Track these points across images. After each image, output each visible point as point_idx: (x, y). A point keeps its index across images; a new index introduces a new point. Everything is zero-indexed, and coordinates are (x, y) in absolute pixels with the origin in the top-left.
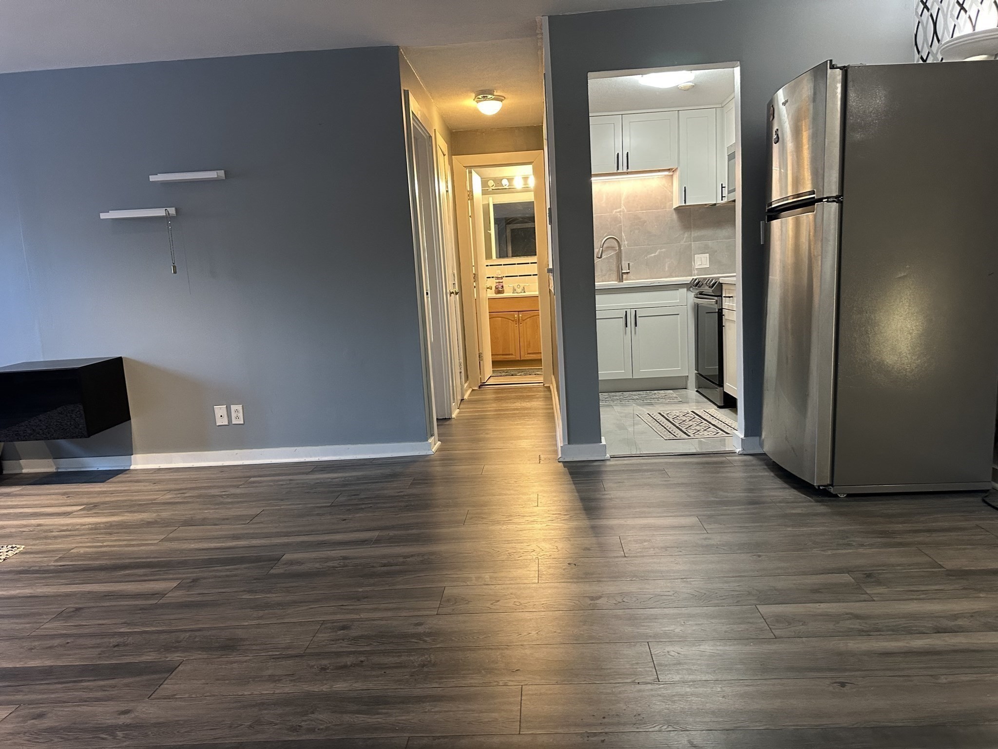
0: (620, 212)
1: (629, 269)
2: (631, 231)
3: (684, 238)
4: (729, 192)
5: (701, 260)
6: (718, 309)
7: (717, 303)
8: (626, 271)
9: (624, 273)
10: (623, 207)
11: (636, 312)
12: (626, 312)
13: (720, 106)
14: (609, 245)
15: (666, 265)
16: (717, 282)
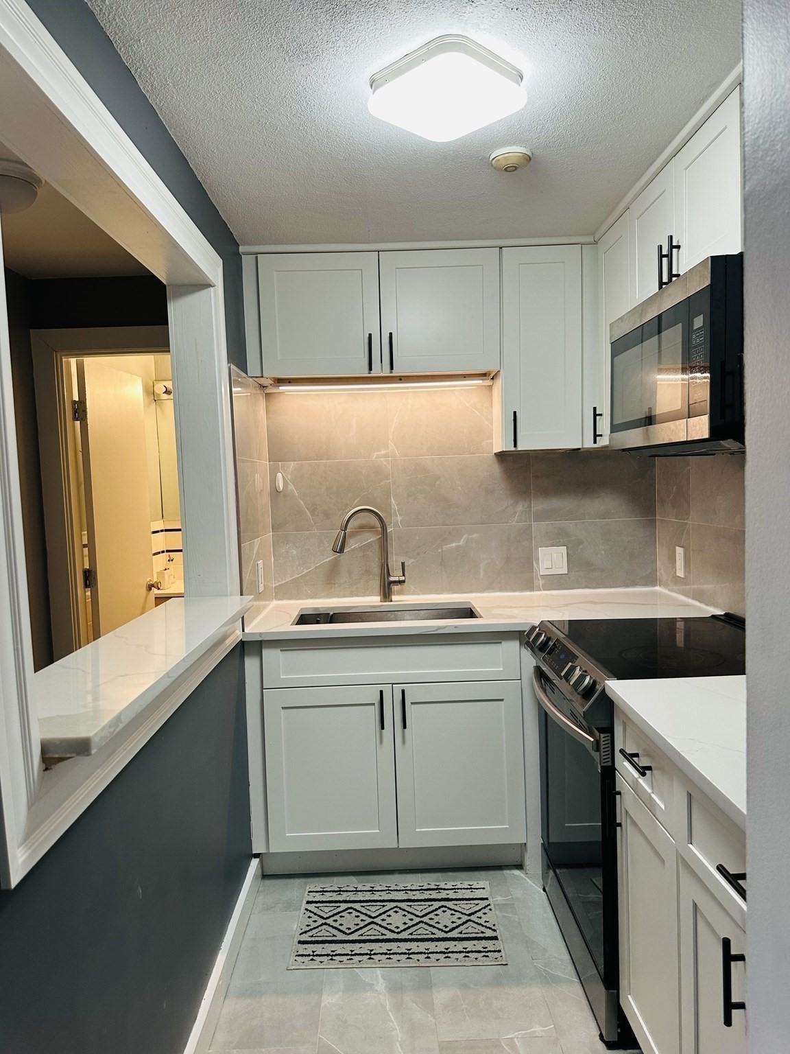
0: (386, 456)
1: (404, 575)
2: (409, 496)
3: (516, 513)
4: (615, 428)
5: (552, 559)
6: (603, 768)
7: (598, 749)
8: (397, 579)
9: (395, 582)
10: (392, 447)
11: (403, 692)
12: (381, 692)
13: (590, 239)
14: (364, 522)
15: (482, 565)
16: (599, 688)
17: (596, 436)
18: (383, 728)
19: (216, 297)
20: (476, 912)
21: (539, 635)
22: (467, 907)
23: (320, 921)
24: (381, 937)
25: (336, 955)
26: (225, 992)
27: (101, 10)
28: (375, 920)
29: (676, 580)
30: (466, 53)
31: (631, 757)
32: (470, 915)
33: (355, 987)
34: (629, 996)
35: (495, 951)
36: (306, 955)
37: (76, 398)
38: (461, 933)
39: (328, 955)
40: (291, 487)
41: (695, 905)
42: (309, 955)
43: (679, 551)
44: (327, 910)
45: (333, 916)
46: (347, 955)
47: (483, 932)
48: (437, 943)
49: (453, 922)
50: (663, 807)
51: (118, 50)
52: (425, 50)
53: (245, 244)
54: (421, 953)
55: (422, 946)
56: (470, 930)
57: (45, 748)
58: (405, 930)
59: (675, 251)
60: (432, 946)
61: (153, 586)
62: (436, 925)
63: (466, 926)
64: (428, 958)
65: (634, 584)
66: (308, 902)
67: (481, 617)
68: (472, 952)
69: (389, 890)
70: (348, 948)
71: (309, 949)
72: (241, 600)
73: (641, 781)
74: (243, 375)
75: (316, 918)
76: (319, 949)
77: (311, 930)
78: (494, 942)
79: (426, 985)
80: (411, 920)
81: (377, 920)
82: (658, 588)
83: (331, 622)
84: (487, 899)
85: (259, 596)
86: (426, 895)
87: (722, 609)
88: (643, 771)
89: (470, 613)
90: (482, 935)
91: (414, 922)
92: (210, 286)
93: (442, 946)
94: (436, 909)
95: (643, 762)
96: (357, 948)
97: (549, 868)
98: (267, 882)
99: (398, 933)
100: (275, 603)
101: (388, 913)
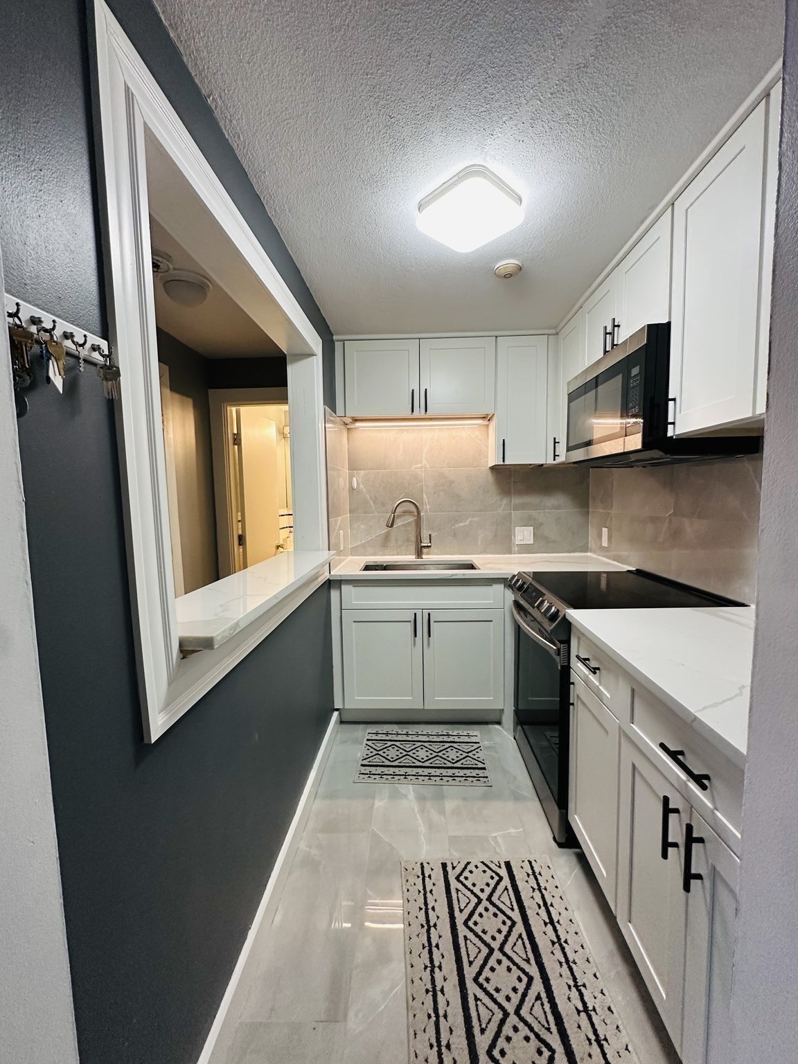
0: (421, 468)
1: (430, 542)
2: (435, 493)
3: (502, 505)
4: (569, 449)
5: (524, 535)
6: (562, 666)
7: (559, 654)
8: (426, 545)
9: (425, 547)
10: (425, 462)
11: (429, 614)
12: (415, 614)
13: (554, 331)
14: (406, 509)
15: (480, 538)
16: (561, 615)
17: (555, 456)
18: (416, 636)
19: (317, 363)
20: (472, 751)
21: (518, 580)
22: (466, 748)
23: (375, 752)
24: (412, 765)
25: (384, 775)
26: (314, 795)
27: (238, 145)
28: (409, 753)
29: (602, 548)
30: (485, 178)
31: (584, 661)
32: (468, 753)
33: (395, 796)
34: (575, 816)
35: (484, 777)
36: (365, 774)
37: (236, 432)
38: (462, 764)
39: (379, 774)
40: (362, 486)
41: (634, 765)
42: (367, 774)
43: (605, 530)
44: (379, 745)
45: (383, 749)
46: (391, 775)
47: (476, 764)
48: (447, 770)
49: (457, 757)
50: (609, 696)
51: (251, 180)
52: (456, 178)
53: (337, 335)
54: (437, 776)
55: (438, 772)
56: (468, 762)
57: (182, 643)
58: (427, 760)
59: (616, 328)
60: (444, 772)
61: (279, 546)
62: (447, 758)
63: (465, 759)
64: (442, 779)
65: (574, 551)
66: (368, 740)
67: (479, 569)
68: (469, 777)
69: (417, 735)
70: (392, 770)
71: (368, 769)
72: (329, 554)
73: (591, 677)
74: (334, 414)
75: (372, 750)
76: (373, 770)
77: (369, 758)
78: (483, 771)
79: (440, 797)
80: (431, 754)
81: (410, 753)
82: (589, 554)
83: (384, 570)
84: (479, 743)
85: (339, 553)
86: (440, 739)
87: (634, 567)
88: (594, 670)
89: (472, 567)
90: (476, 766)
91: (433, 756)
92: (314, 355)
93: (450, 772)
94: (447, 748)
95: (593, 664)
96: (397, 770)
97: (517, 724)
98: (344, 726)
99: (423, 762)
100: (350, 557)
101: (417, 749)
